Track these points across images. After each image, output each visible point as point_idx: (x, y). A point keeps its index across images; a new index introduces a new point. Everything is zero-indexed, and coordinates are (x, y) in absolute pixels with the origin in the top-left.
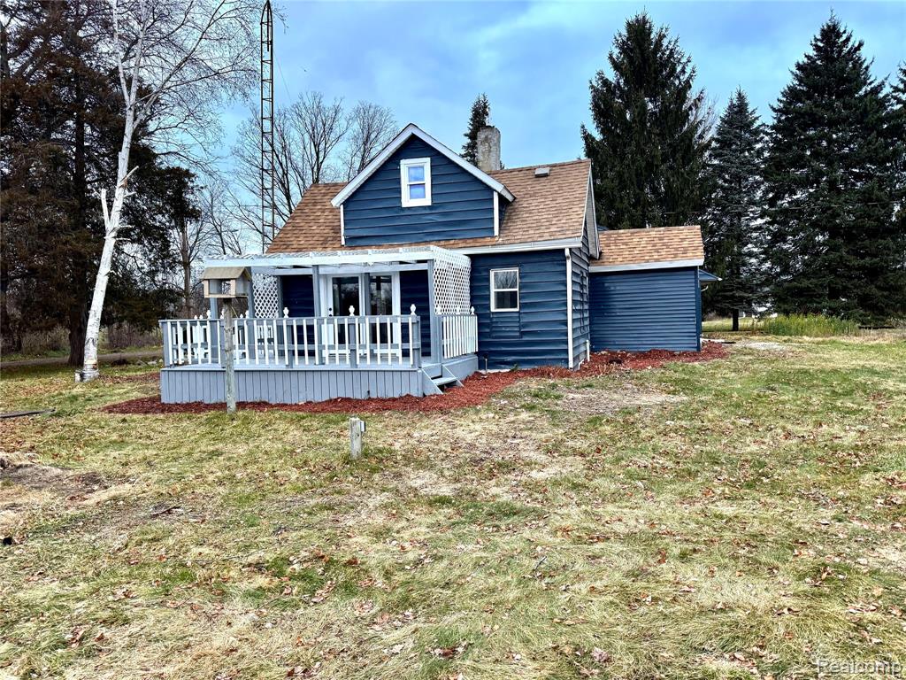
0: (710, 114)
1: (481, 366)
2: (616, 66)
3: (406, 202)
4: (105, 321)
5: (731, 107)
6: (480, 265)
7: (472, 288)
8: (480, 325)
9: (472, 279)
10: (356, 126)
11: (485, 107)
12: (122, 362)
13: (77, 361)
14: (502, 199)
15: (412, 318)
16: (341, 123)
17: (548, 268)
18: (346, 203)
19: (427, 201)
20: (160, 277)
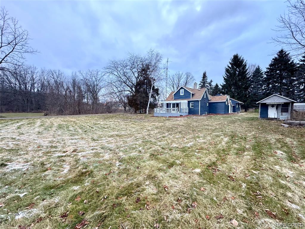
0: (250, 71)
1: (189, 114)
2: (230, 63)
3: (181, 94)
4: (149, 108)
5: (256, 68)
6: (189, 102)
7: (188, 105)
8: (189, 109)
9: (188, 104)
10: (185, 76)
11: (206, 73)
12: (150, 113)
13: (146, 113)
14: (192, 94)
15: (177, 108)
16: (183, 76)
17: (197, 102)
18: (174, 95)
19: (183, 94)
20: (155, 102)
